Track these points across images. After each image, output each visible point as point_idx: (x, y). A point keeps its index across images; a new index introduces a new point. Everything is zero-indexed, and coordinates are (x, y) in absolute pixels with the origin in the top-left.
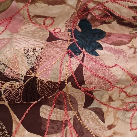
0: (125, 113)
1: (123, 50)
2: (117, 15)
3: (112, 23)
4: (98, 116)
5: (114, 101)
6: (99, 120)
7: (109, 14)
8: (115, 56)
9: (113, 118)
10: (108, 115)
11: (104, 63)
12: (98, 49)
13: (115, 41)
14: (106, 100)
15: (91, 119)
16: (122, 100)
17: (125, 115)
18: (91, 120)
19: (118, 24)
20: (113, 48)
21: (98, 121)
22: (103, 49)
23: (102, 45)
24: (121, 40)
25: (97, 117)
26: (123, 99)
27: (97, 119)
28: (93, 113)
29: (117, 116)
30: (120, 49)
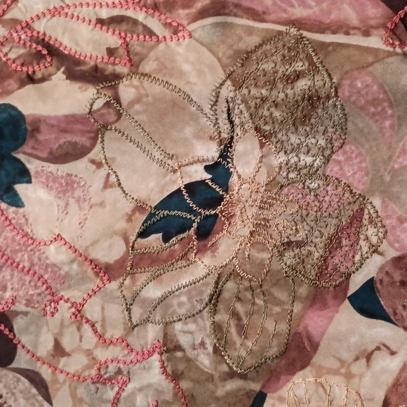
0: (98, 389)
1: (80, 176)
2: (66, 52)
3: (51, 79)
4: (36, 387)
5: (68, 355)
6: (40, 398)
7: (45, 52)
8: (58, 206)
9: (70, 399)
10: (57, 390)
11: (31, 231)
12: (21, 183)
13: (54, 149)
14: (48, 352)
15: (21, 392)
16: (89, 353)
17: (97, 392)
18: (21, 395)
19: (67, 78)
20: (54, 172)
21: (37, 400)
22: (33, 180)
23: (28, 166)
24: (70, 139)
25: (34, 391)
26: (89, 350)
27: (34, 396)
28: (23, 379)
29: (79, 396)
30: (72, 175)
